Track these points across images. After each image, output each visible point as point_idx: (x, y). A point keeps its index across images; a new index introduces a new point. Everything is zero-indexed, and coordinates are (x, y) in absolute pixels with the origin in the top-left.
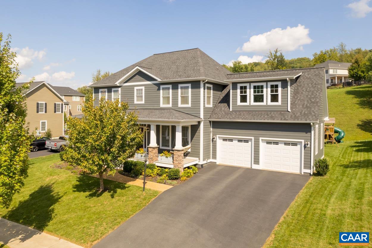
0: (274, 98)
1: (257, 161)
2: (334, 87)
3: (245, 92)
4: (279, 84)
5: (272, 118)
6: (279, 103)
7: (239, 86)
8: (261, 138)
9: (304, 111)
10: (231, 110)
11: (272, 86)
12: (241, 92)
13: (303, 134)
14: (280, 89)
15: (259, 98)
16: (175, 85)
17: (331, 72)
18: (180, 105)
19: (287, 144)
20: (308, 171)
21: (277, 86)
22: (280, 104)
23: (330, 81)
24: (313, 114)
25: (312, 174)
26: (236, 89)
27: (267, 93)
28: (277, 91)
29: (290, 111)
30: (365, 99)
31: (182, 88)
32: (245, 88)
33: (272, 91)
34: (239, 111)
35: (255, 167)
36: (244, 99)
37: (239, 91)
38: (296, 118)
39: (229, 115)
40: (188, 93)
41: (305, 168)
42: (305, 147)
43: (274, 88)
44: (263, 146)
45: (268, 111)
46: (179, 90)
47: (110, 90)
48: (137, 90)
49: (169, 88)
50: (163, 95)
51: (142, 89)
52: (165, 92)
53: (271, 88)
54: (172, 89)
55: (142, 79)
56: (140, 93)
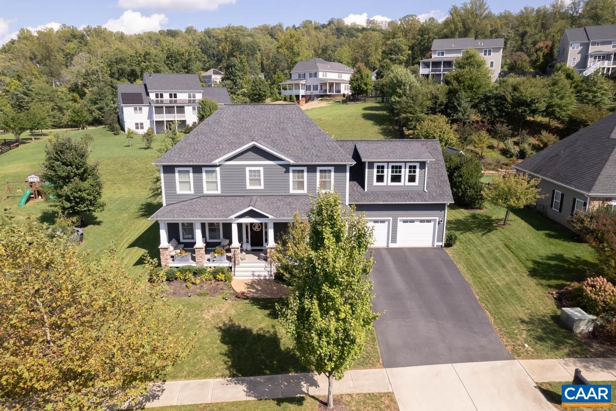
0: (412, 179)
1: (394, 240)
3: (383, 172)
4: (418, 165)
5: (412, 199)
6: (416, 183)
7: (376, 165)
8: (399, 218)
9: (438, 191)
10: (366, 190)
11: (410, 167)
12: (378, 172)
13: (438, 212)
14: (418, 170)
15: (396, 179)
16: (312, 169)
17: (321, 75)
19: (422, 221)
20: (440, 244)
21: (415, 167)
22: (417, 185)
23: (319, 88)
24: (447, 194)
25: (443, 246)
26: (373, 168)
27: (405, 173)
28: (414, 172)
29: (426, 191)
31: (321, 171)
32: (383, 167)
33: (410, 172)
34: (376, 193)
35: (392, 245)
36: (380, 179)
37: (375, 170)
38: (434, 199)
39: (367, 196)
40: (329, 178)
41: (438, 241)
42: (439, 223)
43: (413, 168)
44: (400, 225)
45: (405, 193)
46: (318, 174)
47: (197, 169)
48: (250, 171)
49: (302, 171)
50: (293, 179)
51: (259, 171)
52: (296, 174)
53: (409, 168)
54: (307, 172)
55: (260, 157)
56: (255, 176)
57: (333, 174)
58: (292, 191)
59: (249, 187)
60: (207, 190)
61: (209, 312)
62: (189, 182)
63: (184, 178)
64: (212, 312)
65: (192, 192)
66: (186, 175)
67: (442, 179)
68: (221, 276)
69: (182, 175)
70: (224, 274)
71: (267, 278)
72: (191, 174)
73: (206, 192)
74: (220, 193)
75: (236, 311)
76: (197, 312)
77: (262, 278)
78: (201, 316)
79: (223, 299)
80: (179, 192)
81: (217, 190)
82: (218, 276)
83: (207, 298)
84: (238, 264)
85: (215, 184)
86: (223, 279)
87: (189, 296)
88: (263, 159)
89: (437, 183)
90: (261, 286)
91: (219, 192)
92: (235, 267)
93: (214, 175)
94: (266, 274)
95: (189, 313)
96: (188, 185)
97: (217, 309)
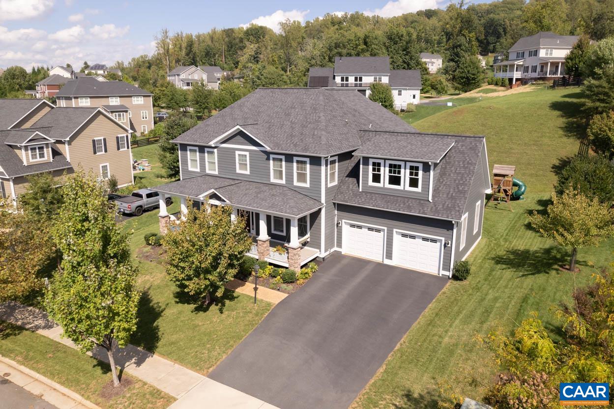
0: (414, 183)
1: (389, 255)
2: (542, 82)
3: (379, 170)
4: (421, 166)
5: (409, 208)
6: (419, 189)
7: (371, 161)
8: (395, 230)
9: (447, 203)
10: (361, 190)
11: (412, 168)
12: (374, 170)
13: (445, 231)
14: (420, 173)
15: (395, 180)
16: (289, 158)
17: (542, 53)
18: (296, 183)
19: (425, 239)
20: (447, 273)
21: (417, 168)
22: (420, 191)
23: (538, 69)
24: (457, 209)
25: (451, 277)
26: (368, 165)
27: (405, 175)
28: (417, 174)
29: (431, 201)
30: (575, 120)
31: (298, 162)
32: (379, 165)
33: (411, 174)
34: (370, 193)
35: (387, 262)
36: (376, 178)
37: (371, 167)
38: (437, 212)
39: (358, 197)
40: (305, 170)
41: (444, 269)
42: (445, 246)
43: (414, 170)
44: (397, 239)
45: (405, 197)
46: (295, 164)
47: (202, 149)
48: (239, 155)
49: (281, 160)
50: (274, 167)
51: (246, 156)
52: (276, 163)
53: (410, 170)
54: (285, 162)
55: (246, 141)
56: (243, 160)
57: (308, 166)
58: (273, 180)
59: (238, 171)
62: (196, 161)
63: (193, 156)
65: (199, 170)
66: (194, 154)
67: (461, 189)
69: (192, 153)
72: (198, 154)
73: (208, 171)
74: (217, 174)
80: (190, 168)
81: (216, 171)
85: (214, 166)
87: (151, 261)
88: (249, 144)
89: (451, 192)
91: (216, 173)
93: (213, 156)
96: (196, 163)
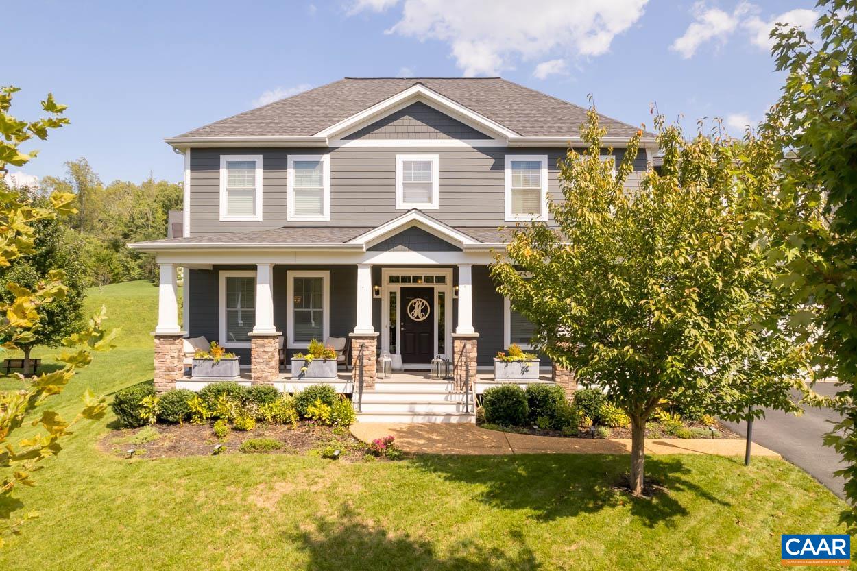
16: (561, 157)
47: (275, 157)
48: (406, 165)
49: (537, 165)
50: (514, 184)
51: (428, 165)
52: (522, 173)
54: (549, 169)
55: (431, 129)
56: (416, 177)
58: (510, 216)
59: (401, 203)
60: (297, 212)
61: (271, 489)
62: (252, 192)
63: (241, 180)
64: (283, 488)
65: (259, 216)
66: (246, 172)
68: (319, 409)
69: (237, 173)
70: (330, 404)
71: (454, 420)
72: (259, 172)
73: (292, 216)
74: (328, 219)
75: (367, 485)
76: (232, 488)
77: (439, 420)
78: (243, 500)
79: (325, 457)
80: (224, 215)
81: (322, 212)
82: (310, 409)
83: (272, 456)
84: (370, 386)
85: (317, 199)
86: (326, 416)
87: (215, 454)
88: (440, 134)
90: (439, 433)
91: (326, 217)
92: (360, 393)
93: (316, 173)
94: (452, 409)
95: (202, 493)
96: (250, 198)
97: (301, 479)
